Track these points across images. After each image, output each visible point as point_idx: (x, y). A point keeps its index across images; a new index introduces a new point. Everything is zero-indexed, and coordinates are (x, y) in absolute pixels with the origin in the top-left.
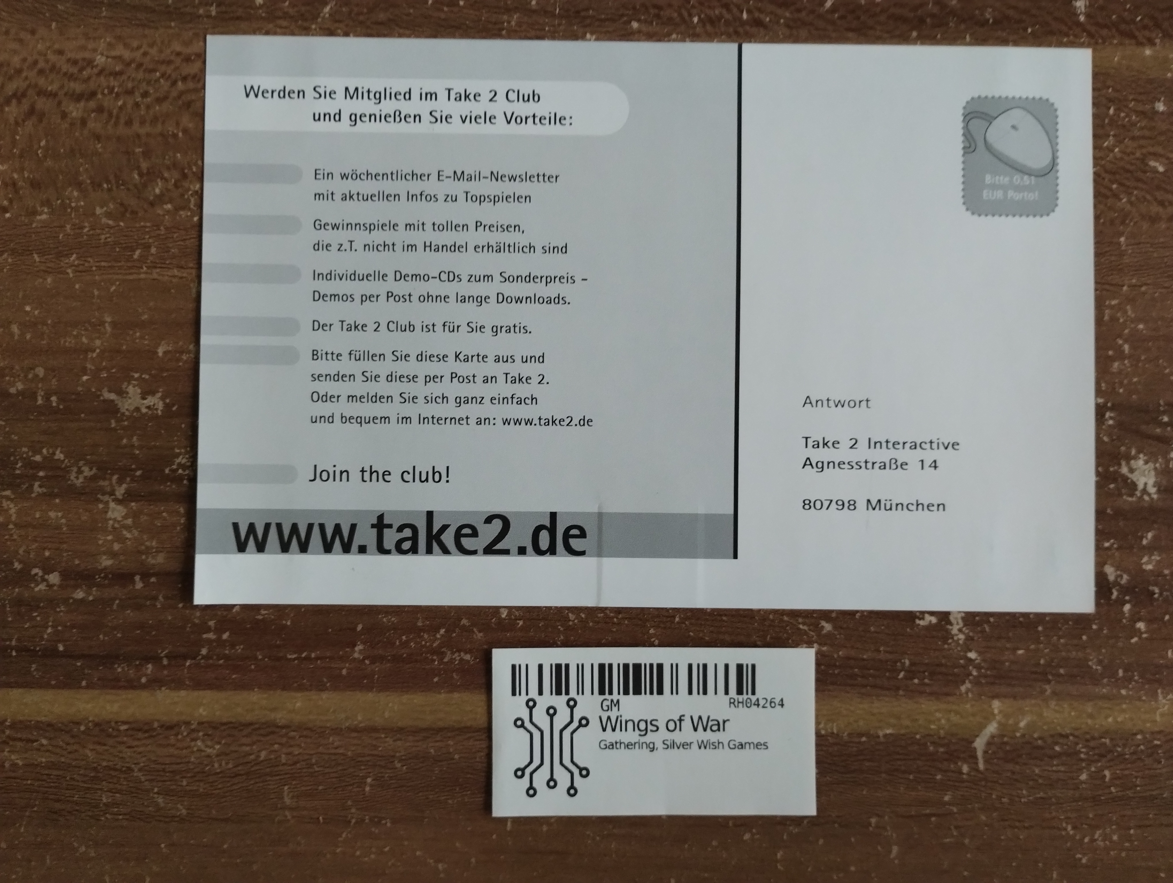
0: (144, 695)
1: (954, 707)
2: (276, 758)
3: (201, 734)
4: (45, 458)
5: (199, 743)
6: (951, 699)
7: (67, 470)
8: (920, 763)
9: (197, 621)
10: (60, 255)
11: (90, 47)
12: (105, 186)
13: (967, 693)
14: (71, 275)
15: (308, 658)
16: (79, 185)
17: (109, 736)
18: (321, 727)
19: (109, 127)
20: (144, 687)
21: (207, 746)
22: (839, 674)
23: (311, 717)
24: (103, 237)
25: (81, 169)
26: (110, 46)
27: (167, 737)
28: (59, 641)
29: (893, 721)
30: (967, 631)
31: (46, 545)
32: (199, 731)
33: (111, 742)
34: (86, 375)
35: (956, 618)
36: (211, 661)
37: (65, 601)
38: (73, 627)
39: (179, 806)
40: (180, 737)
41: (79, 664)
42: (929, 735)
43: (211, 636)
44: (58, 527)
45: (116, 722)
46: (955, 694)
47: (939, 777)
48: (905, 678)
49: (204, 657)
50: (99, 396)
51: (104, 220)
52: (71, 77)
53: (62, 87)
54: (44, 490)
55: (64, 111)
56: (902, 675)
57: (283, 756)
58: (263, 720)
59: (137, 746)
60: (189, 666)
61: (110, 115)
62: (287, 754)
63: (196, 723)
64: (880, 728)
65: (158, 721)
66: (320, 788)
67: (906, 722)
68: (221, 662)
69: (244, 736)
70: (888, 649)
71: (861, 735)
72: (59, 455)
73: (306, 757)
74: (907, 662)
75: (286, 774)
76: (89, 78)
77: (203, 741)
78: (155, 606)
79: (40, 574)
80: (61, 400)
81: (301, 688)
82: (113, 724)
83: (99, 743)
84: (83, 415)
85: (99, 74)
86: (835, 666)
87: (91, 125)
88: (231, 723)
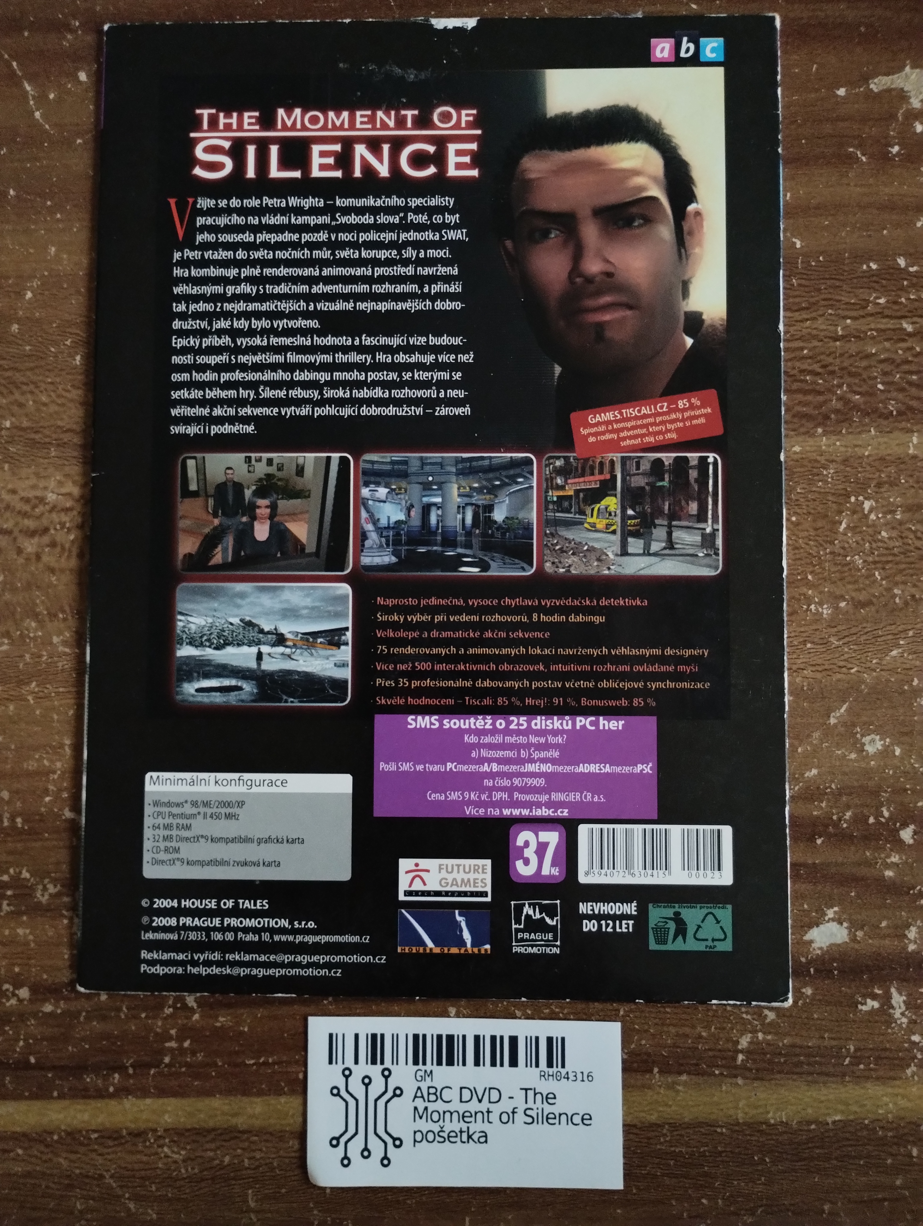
0: (113, 1104)
1: (901, 1091)
2: (239, 1163)
3: (167, 1140)
4: (11, 877)
5: (166, 1149)
6: (898, 1082)
7: (32, 888)
8: (870, 1148)
9: (158, 1030)
10: (21, 683)
11: (41, 485)
12: (61, 616)
13: (913, 1076)
14: (32, 702)
15: (265, 1064)
16: (36, 616)
17: (81, 1144)
18: (281, 1131)
19: (63, 560)
20: (111, 1096)
21: (173, 1152)
22: (785, 1062)
23: (272, 1121)
24: (60, 664)
25: (38, 601)
26: (60, 483)
27: (135, 1145)
28: (31, 1054)
29: (841, 1107)
30: (910, 1015)
31: (15, 961)
32: (164, 1138)
33: (82, 1149)
34: (48, 795)
35: (898, 1003)
36: (174, 1069)
37: (35, 1015)
38: (43, 1039)
39: (150, 1211)
40: (148, 1144)
41: (50, 1075)
42: (878, 1120)
43: (173, 1044)
44: (27, 944)
45: (87, 1131)
46: (901, 1078)
47: (889, 1161)
48: (851, 1063)
49: (166, 1066)
50: (60, 816)
51: (61, 649)
52: (25, 515)
53: (17, 524)
54: (12, 908)
55: (19, 547)
56: (847, 1061)
57: (246, 1160)
58: (225, 1126)
59: (108, 1154)
60: (154, 1075)
61: (63, 548)
62: (250, 1159)
63: (162, 1130)
64: (829, 1114)
65: (126, 1129)
66: (283, 1191)
67: (854, 1108)
68: (183, 1069)
69: (207, 1142)
70: (833, 1036)
71: (809, 1123)
72: (25, 874)
73: (268, 1161)
74: (852, 1048)
75: (250, 1177)
76: (42, 514)
77: (169, 1147)
78: (120, 1017)
79: (11, 989)
80: (25, 821)
81: (261, 1093)
82: (84, 1133)
83: (72, 1152)
84: (46, 835)
85: (50, 511)
86: (780, 1054)
87: (45, 559)
88: (195, 1129)
